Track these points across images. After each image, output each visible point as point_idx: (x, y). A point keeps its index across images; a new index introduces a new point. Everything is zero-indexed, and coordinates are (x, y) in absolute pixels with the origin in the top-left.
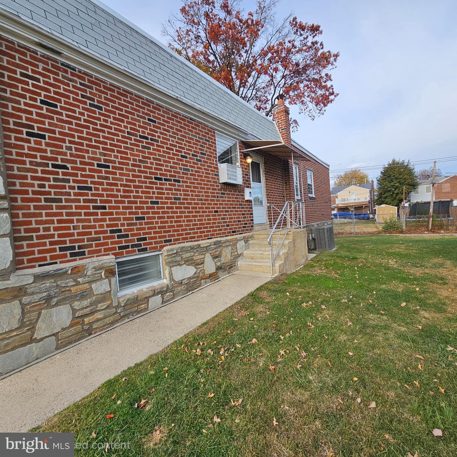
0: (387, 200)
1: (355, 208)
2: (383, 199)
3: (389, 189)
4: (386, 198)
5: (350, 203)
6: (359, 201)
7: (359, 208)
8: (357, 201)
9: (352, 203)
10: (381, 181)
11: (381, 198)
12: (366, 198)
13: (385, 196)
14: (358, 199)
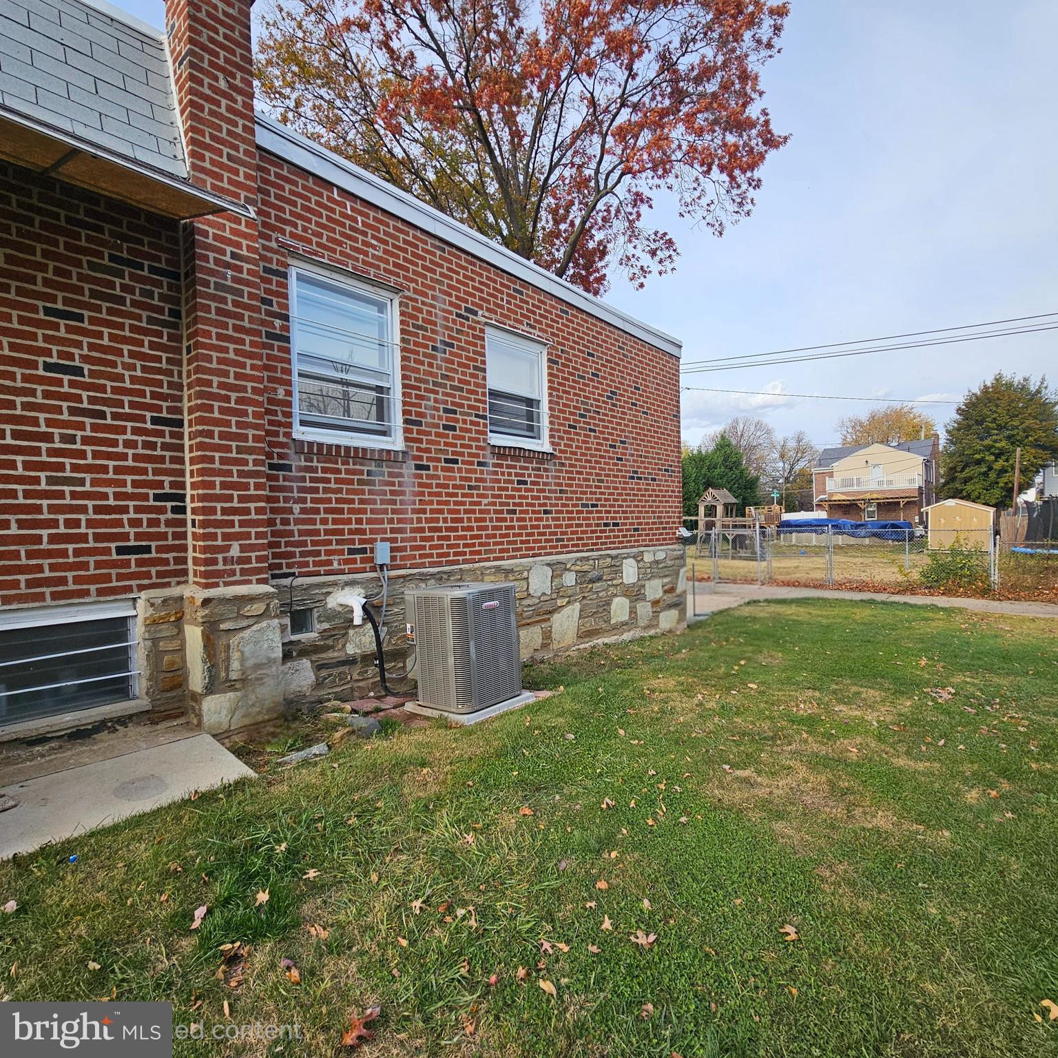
0: (969, 487)
1: (879, 504)
2: (957, 485)
3: (977, 456)
4: (966, 481)
5: (866, 492)
6: (891, 487)
7: (888, 505)
8: (885, 487)
9: (872, 492)
10: (955, 435)
11: (953, 479)
12: (912, 481)
13: (963, 475)
14: (890, 482)
